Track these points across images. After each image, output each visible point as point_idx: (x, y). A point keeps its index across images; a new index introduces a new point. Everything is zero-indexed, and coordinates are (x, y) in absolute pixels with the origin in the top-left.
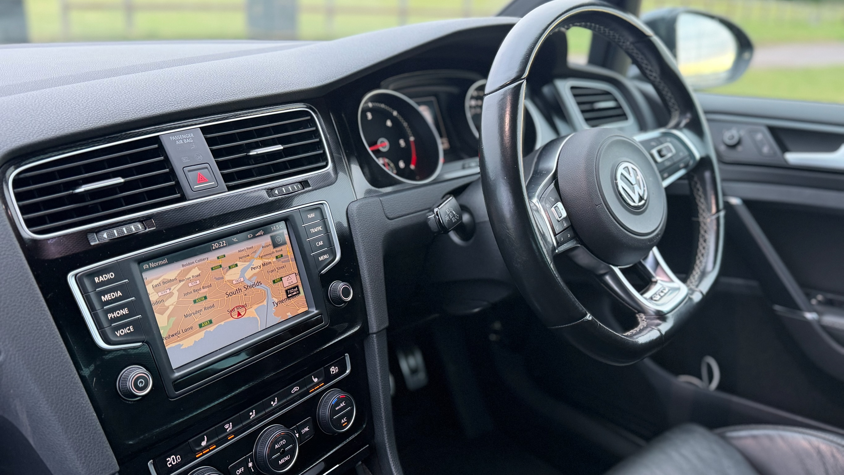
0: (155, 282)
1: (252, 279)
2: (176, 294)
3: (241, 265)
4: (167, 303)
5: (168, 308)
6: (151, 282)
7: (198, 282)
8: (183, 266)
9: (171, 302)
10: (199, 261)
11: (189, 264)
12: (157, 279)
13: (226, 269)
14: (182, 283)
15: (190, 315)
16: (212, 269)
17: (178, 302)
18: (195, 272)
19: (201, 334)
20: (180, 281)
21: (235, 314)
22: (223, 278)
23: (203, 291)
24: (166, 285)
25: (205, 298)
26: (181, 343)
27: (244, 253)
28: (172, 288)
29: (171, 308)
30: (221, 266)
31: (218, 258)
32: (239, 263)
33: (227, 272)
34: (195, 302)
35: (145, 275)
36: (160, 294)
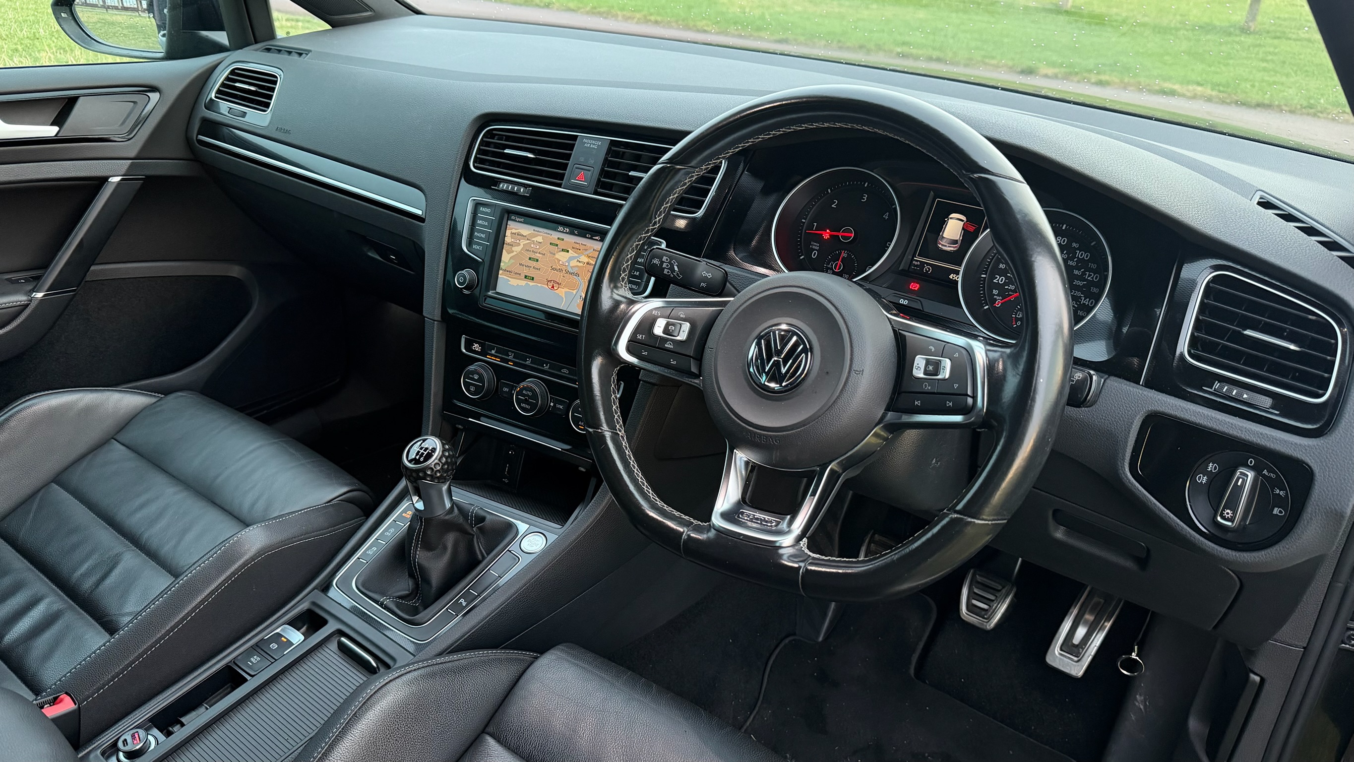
0: (514, 231)
1: (573, 269)
2: (522, 246)
3: (572, 253)
4: (514, 249)
5: (513, 252)
6: (512, 229)
7: (538, 247)
8: (534, 230)
9: (517, 249)
10: (546, 233)
11: (538, 231)
12: (516, 229)
13: (559, 250)
14: (528, 241)
15: (523, 265)
16: (551, 243)
17: (520, 252)
18: (540, 239)
19: (523, 283)
20: (528, 239)
21: (550, 285)
22: (554, 254)
23: (538, 255)
24: (519, 237)
25: (537, 261)
26: (510, 279)
27: (577, 246)
28: (521, 241)
29: (515, 253)
30: (557, 245)
31: (558, 238)
32: (570, 251)
33: (560, 251)
34: (530, 259)
35: (509, 222)
36: (513, 240)
